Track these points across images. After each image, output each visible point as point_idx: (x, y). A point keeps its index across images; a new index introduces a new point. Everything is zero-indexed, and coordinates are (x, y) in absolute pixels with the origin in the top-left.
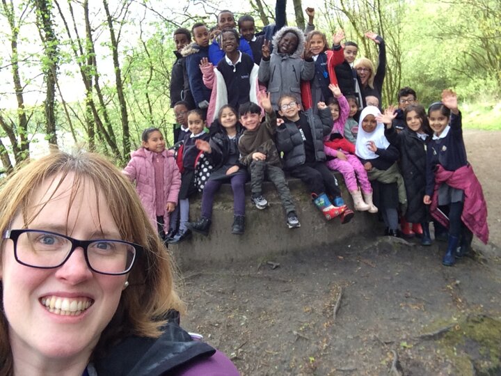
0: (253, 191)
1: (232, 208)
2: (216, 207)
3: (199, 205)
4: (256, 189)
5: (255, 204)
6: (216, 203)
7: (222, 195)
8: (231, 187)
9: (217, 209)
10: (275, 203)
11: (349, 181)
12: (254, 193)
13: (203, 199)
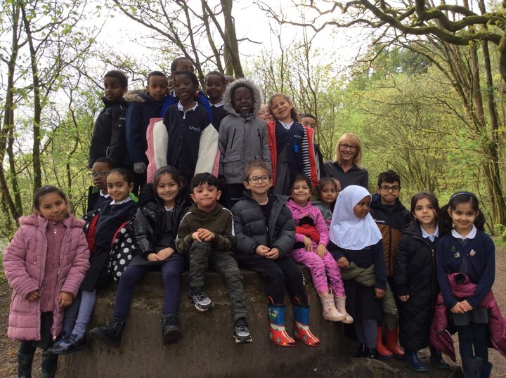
0: (192, 285)
1: (160, 307)
2: (136, 305)
3: (110, 300)
4: (197, 282)
5: (194, 303)
6: (136, 299)
7: (147, 288)
8: (162, 276)
9: (137, 308)
10: (222, 304)
11: (318, 279)
12: (193, 288)
13: (117, 292)
